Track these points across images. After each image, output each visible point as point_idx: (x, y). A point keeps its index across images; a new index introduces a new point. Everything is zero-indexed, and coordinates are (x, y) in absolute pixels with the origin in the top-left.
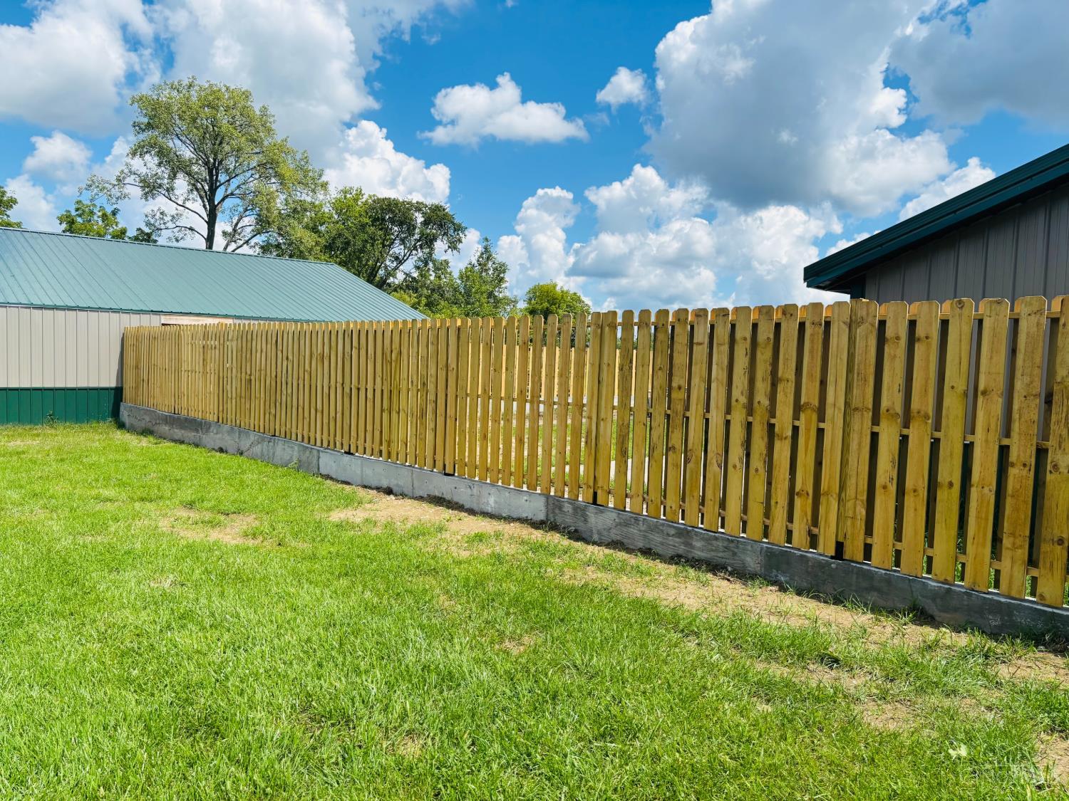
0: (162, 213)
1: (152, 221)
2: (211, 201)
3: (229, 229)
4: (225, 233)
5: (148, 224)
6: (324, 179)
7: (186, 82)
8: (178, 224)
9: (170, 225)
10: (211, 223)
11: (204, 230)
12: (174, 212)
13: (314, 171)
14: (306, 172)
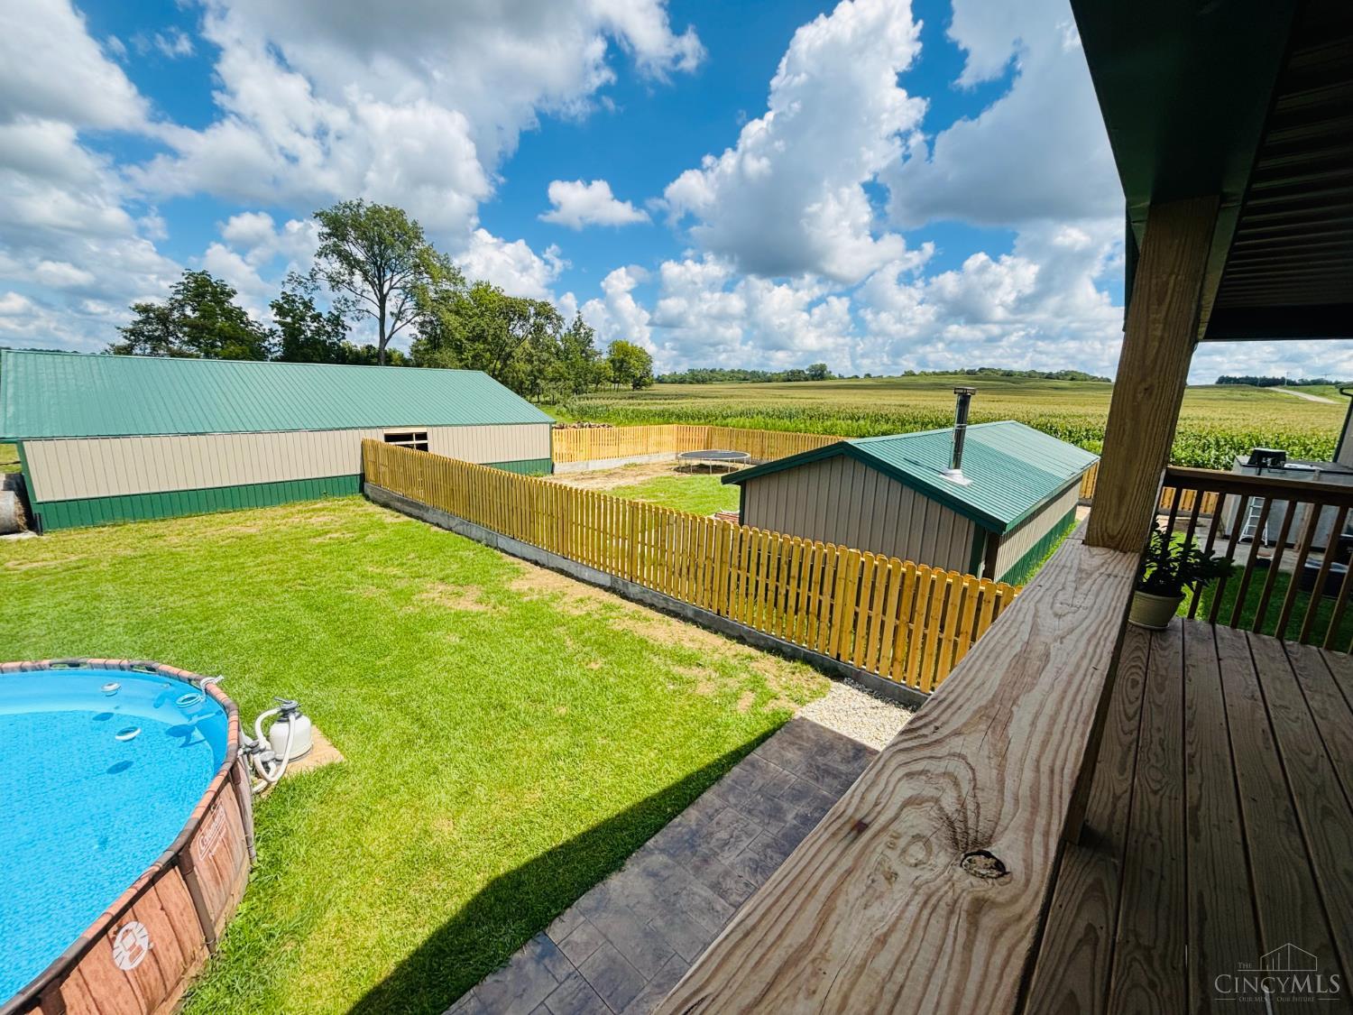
0: (346, 300)
1: (339, 306)
2: (381, 291)
3: (396, 311)
4: (392, 314)
5: (337, 308)
6: (462, 274)
7: (355, 202)
8: (358, 307)
9: (352, 308)
10: (382, 308)
11: (377, 311)
12: (354, 299)
13: (454, 268)
14: (448, 269)
